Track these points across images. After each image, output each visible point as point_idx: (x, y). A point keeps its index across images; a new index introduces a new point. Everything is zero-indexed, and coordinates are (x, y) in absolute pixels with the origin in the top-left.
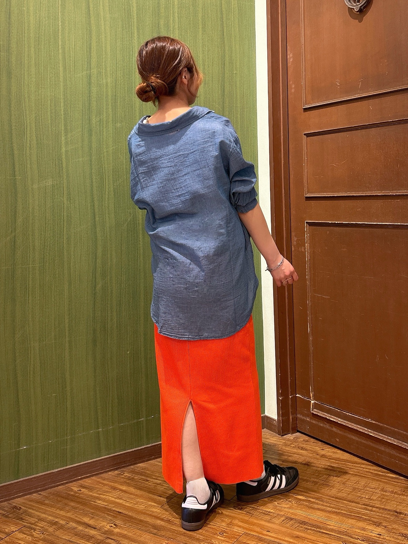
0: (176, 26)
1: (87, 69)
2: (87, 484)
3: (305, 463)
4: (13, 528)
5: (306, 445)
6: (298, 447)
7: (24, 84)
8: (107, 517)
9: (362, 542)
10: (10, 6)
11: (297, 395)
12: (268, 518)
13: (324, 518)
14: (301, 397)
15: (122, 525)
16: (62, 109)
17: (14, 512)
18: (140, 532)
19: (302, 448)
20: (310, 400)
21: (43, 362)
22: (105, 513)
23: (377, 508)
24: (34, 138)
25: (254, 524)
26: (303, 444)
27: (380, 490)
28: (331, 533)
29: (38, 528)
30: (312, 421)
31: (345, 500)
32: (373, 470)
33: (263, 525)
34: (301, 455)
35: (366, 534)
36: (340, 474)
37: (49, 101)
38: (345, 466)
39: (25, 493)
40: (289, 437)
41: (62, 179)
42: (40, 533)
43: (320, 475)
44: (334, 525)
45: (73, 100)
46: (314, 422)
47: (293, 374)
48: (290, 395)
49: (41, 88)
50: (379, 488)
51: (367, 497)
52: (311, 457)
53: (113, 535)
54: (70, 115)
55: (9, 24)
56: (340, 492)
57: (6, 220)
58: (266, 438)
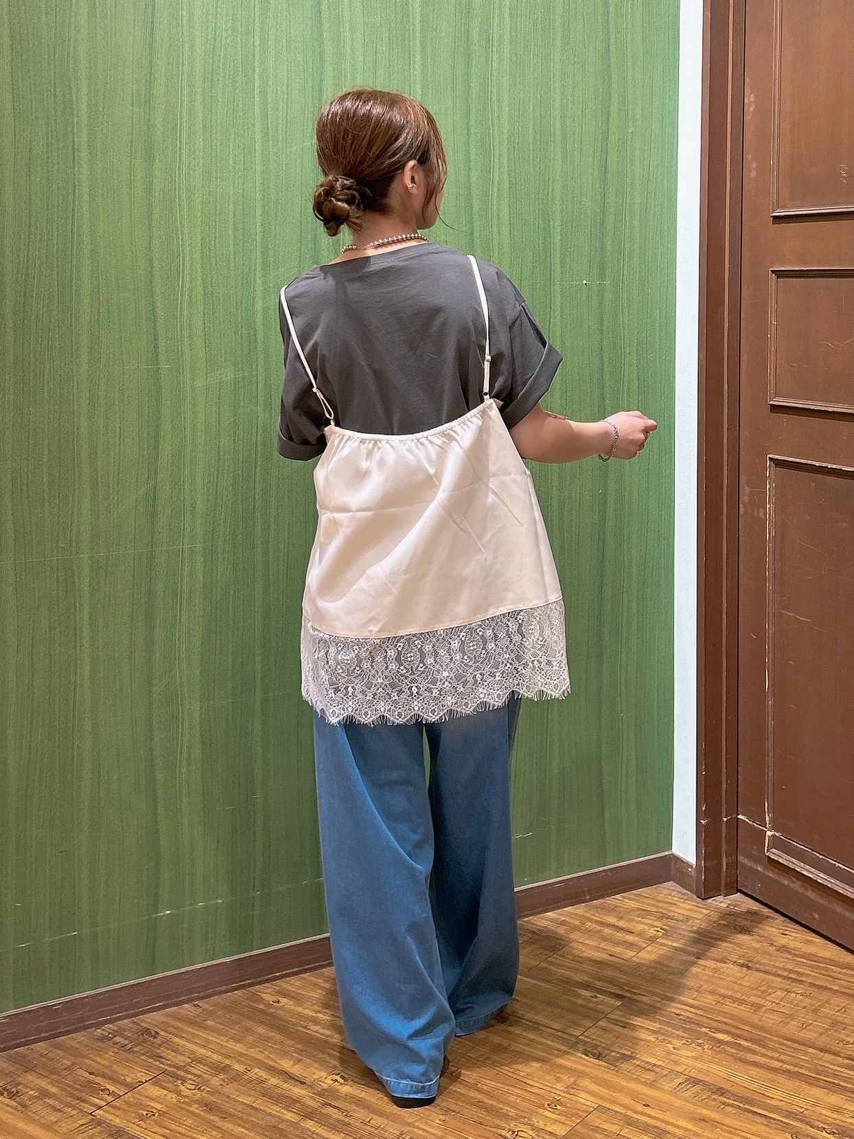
0: (507, 37)
2: (293, 989)
3: (742, 961)
4: (141, 1075)
5: (751, 920)
6: (734, 926)
7: (179, 172)
8: (329, 1060)
10: (154, 9)
11: (739, 817)
12: (650, 1077)
13: (762, 1083)
14: (747, 820)
15: (356, 1080)
16: (259, 221)
17: (144, 1041)
19: (740, 928)
20: (764, 829)
21: (208, 741)
22: (324, 1052)
24: (199, 282)
25: (620, 1090)
26: (745, 919)
28: (771, 1115)
29: (190, 1076)
30: (767, 873)
31: (810, 1047)
33: (639, 1093)
34: (736, 944)
35: (841, 1120)
36: (809, 990)
37: (231, 206)
39: (167, 1002)
40: (717, 903)
41: (254, 367)
42: (193, 1087)
45: (281, 201)
46: (771, 874)
47: (734, 773)
48: (724, 814)
49: (216, 178)
52: (755, 950)
53: (338, 1099)
54: (275, 235)
55: (151, 46)
56: (804, 1029)
57: (138, 455)
58: (671, 904)
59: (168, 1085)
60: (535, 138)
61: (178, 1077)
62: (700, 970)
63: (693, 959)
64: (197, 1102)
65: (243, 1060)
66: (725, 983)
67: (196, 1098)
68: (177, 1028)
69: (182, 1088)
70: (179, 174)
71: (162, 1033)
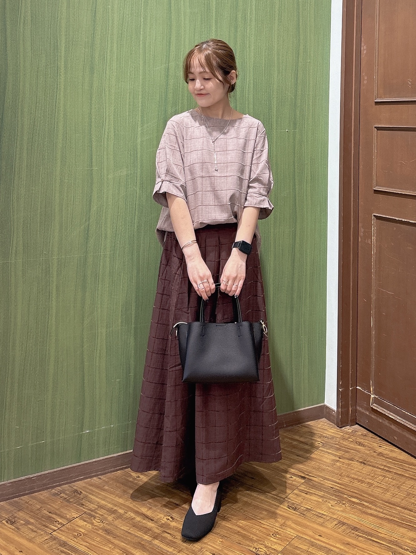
1: (165, 63)
3: (361, 460)
5: (364, 439)
6: (356, 442)
8: (164, 508)
9: (411, 554)
11: (358, 388)
12: (321, 520)
13: (376, 525)
14: (361, 389)
15: (178, 519)
16: (140, 101)
17: (75, 496)
19: (359, 443)
20: (370, 394)
21: (109, 348)
24: (112, 130)
25: (306, 527)
26: (362, 439)
28: (381, 542)
29: (98, 516)
30: (371, 415)
31: (398, 506)
33: (316, 529)
34: (358, 451)
36: (395, 476)
37: (128, 94)
40: (347, 430)
41: (136, 169)
42: (100, 521)
43: (376, 476)
44: (386, 533)
45: (150, 92)
46: (374, 417)
47: (355, 366)
48: (350, 387)
49: (122, 81)
52: (367, 454)
53: (170, 529)
54: (147, 108)
56: (394, 497)
57: (81, 210)
58: (324, 429)
59: (87, 519)
61: (91, 516)
62: (341, 464)
63: (338, 459)
64: (101, 529)
65: (123, 507)
66: (353, 471)
67: (101, 527)
68: (90, 490)
69: (94, 521)
70: (105, 80)
71: (84, 492)
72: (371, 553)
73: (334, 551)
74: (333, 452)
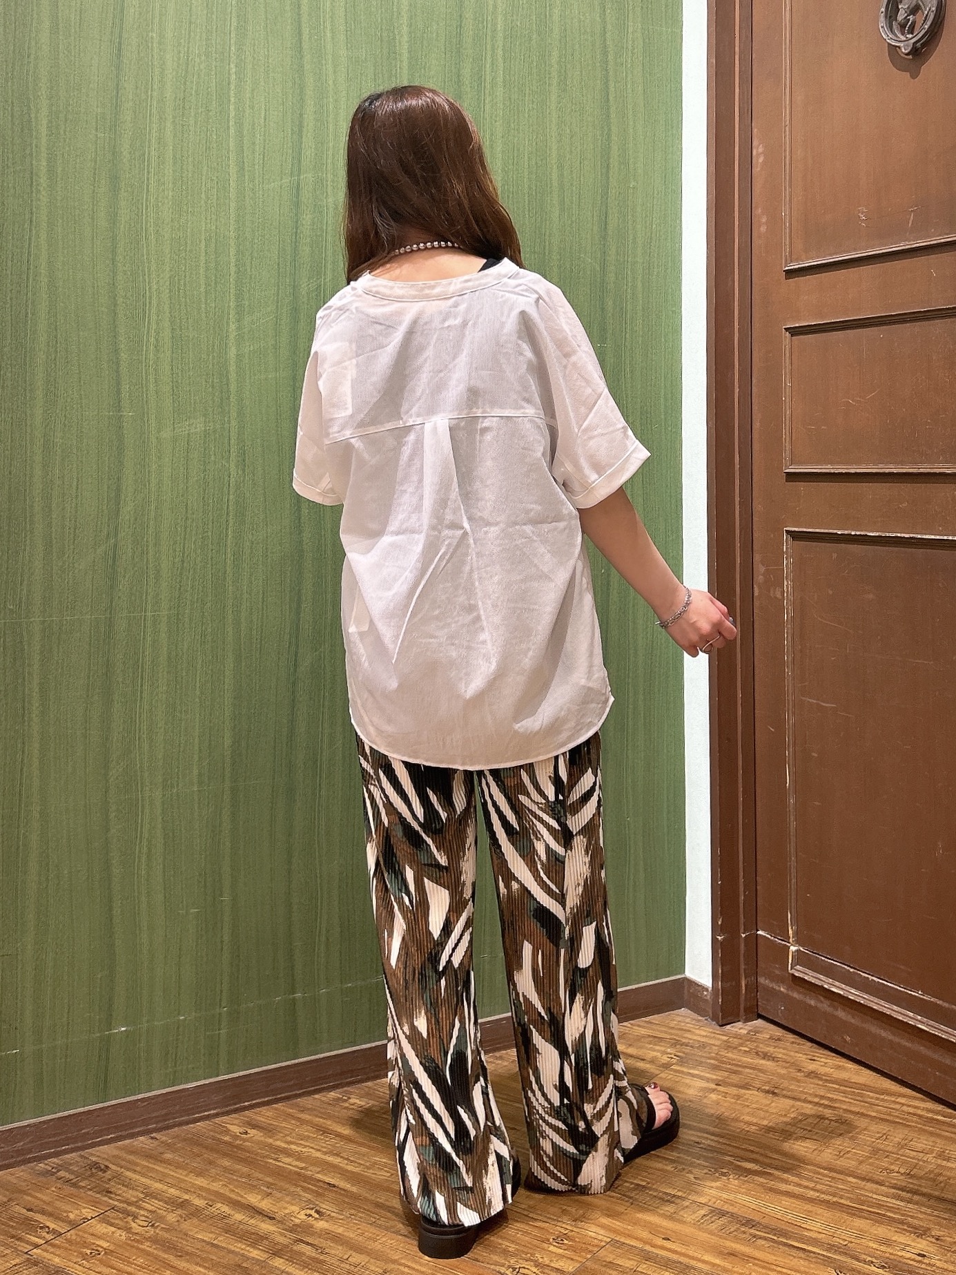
0: (500, 80)
1: (291, 173)
2: (263, 1120)
3: (767, 1088)
4: (87, 1212)
5: (775, 1047)
6: (756, 1053)
7: (145, 202)
8: (302, 1193)
9: (880, 1271)
10: (122, 28)
11: (758, 933)
12: (670, 1209)
13: (798, 1214)
14: (767, 936)
15: (333, 1214)
16: (233, 260)
17: (92, 1175)
18: (373, 1229)
19: (763, 1054)
20: (787, 944)
21: (171, 834)
22: (297, 1186)
23: (923, 1195)
24: (167, 324)
25: (636, 1223)
26: (769, 1046)
27: (934, 1155)
28: (810, 1248)
29: (142, 1212)
30: (790, 993)
31: (850, 1176)
32: (923, 1109)
33: (657, 1226)
34: (760, 1070)
35: (891, 1254)
37: (203, 242)
38: (858, 1098)
39: (120, 1133)
40: (736, 1030)
41: (226, 419)
42: (146, 1224)
43: (800, 1118)
44: (820, 1231)
45: (256, 241)
46: (795, 995)
47: (751, 883)
48: (742, 930)
49: (187, 212)
50: (931, 1152)
51: (902, 1171)
52: (782, 1076)
53: (312, 1235)
54: (251, 276)
55: (118, 68)
56: (841, 1157)
57: (96, 509)
58: (685, 1030)
59: (118, 1222)
60: (530, 188)
61: (129, 1214)
62: (720, 1097)
63: (713, 1086)
64: (149, 1239)
65: (204, 1194)
66: (747, 1110)
67: (148, 1235)
68: (128, 1162)
69: (133, 1225)
70: (147, 206)
71: (112, 1167)
72: (784, 1270)
73: (701, 1271)
74: (702, 1074)
